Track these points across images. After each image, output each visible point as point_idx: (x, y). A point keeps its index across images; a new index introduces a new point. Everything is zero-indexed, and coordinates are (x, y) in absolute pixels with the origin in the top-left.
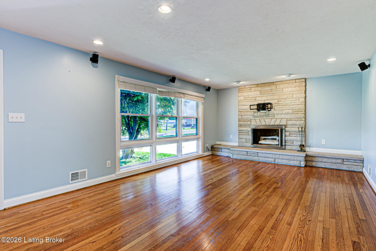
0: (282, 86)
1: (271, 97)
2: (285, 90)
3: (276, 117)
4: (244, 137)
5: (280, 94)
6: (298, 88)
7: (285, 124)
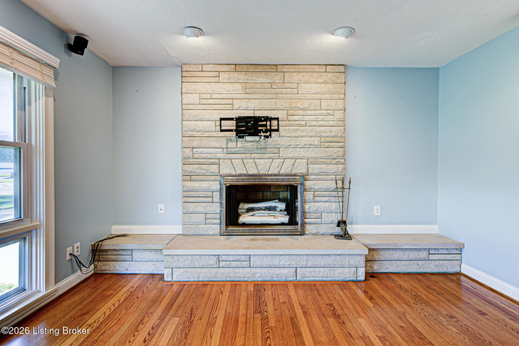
0: (296, 77)
1: (271, 104)
2: (304, 88)
3: (283, 154)
4: (200, 208)
5: (293, 96)
6: (331, 87)
7: (304, 171)
